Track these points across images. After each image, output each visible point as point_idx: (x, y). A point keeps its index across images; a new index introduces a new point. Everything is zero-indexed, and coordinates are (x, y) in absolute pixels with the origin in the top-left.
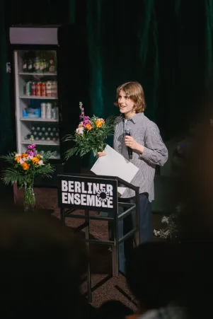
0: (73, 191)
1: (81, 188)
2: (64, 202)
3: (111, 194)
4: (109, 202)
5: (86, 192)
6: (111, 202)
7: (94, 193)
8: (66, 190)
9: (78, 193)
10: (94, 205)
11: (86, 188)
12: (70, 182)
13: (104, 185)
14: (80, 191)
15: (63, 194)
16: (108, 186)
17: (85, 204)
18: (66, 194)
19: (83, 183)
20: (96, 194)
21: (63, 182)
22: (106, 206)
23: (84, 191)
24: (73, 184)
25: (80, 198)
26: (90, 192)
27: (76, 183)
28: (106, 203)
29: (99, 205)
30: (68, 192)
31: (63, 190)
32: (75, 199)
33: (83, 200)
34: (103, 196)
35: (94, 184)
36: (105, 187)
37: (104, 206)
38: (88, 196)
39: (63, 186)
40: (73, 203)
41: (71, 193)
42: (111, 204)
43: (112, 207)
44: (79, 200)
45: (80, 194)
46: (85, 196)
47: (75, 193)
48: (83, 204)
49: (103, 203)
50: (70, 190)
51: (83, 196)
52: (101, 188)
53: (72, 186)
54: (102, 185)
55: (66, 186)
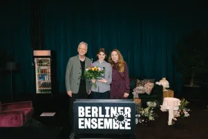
0: (90, 116)
1: (98, 112)
2: (80, 127)
3: (129, 116)
4: (127, 124)
5: (103, 116)
6: (129, 124)
7: (112, 116)
8: (83, 116)
9: (95, 117)
10: (111, 128)
11: (104, 112)
12: (87, 108)
13: (122, 108)
14: (97, 116)
15: (80, 120)
16: (126, 108)
17: (102, 128)
18: (83, 119)
19: (100, 108)
20: (114, 117)
21: (80, 108)
22: (123, 128)
23: (101, 115)
24: (91, 110)
25: (97, 122)
26: (107, 115)
27: (93, 108)
28: (124, 125)
29: (117, 128)
30: (84, 117)
31: (80, 115)
32: (91, 124)
33: (100, 123)
34: (121, 118)
35: (112, 108)
36: (123, 110)
37: (121, 128)
38: (106, 120)
39: (80, 112)
40: (89, 128)
41: (88, 118)
42: (128, 126)
43: (130, 128)
44: (96, 124)
45: (97, 118)
46: (102, 120)
47: (91, 118)
48: (100, 128)
49: (121, 125)
50: (87, 116)
51: (99, 120)
52: (119, 111)
53: (89, 112)
54: (120, 108)
55: (83, 112)
